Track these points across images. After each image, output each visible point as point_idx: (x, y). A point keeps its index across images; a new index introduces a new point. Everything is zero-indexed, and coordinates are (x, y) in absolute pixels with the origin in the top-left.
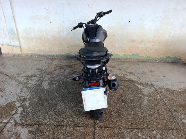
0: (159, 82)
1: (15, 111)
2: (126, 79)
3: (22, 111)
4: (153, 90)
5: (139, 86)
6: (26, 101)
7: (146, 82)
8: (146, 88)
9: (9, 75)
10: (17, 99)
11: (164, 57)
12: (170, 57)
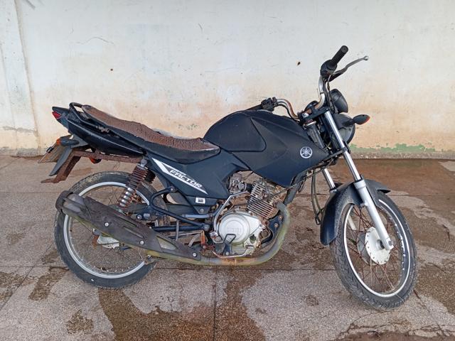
11: (393, 146)
12: (408, 146)
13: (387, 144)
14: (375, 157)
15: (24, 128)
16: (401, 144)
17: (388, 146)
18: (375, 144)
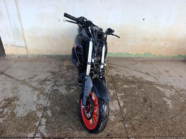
0: (177, 83)
1: (39, 122)
2: (145, 81)
3: (46, 122)
4: (175, 92)
5: (159, 88)
6: (48, 110)
7: (165, 84)
8: (167, 91)
9: (20, 79)
10: (36, 108)
11: (176, 55)
15: (20, 45)
16: (180, 54)
18: (170, 55)
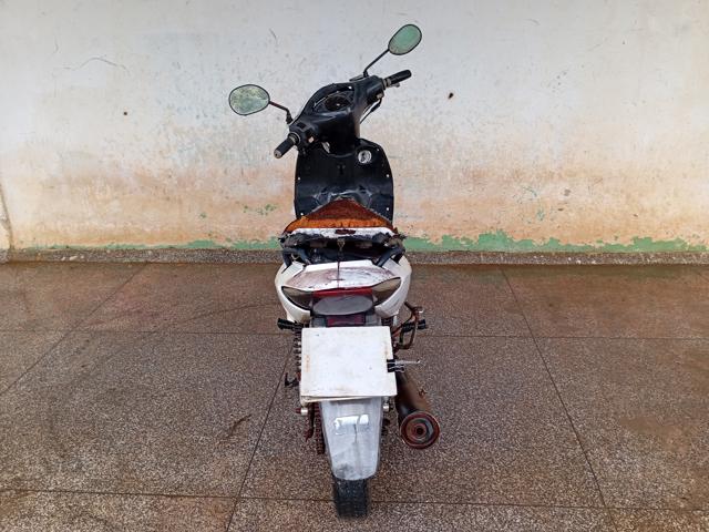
11: (625, 242)
12: (654, 241)
13: (616, 238)
14: (594, 262)
16: (643, 237)
17: (619, 241)
18: (595, 239)
